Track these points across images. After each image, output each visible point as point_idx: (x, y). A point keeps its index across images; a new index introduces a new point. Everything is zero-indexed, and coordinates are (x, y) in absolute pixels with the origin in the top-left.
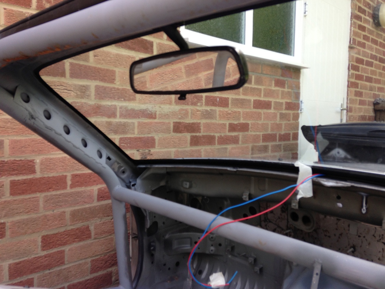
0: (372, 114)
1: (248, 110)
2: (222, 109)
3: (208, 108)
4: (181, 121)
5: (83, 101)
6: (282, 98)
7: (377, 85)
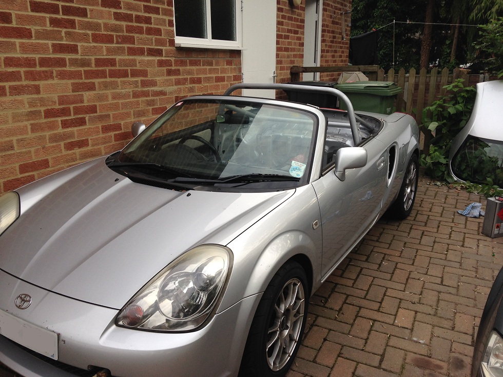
0: (289, 76)
1: (212, 84)
2: (198, 85)
3: (191, 86)
4: (179, 95)
5: (136, 89)
6: (231, 73)
7: (292, 53)
